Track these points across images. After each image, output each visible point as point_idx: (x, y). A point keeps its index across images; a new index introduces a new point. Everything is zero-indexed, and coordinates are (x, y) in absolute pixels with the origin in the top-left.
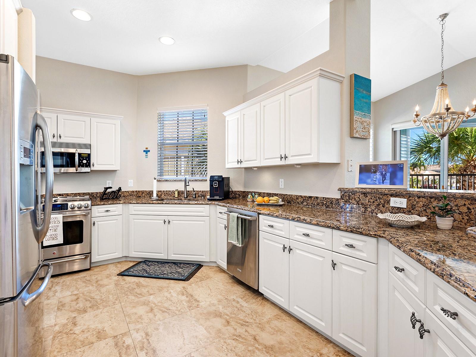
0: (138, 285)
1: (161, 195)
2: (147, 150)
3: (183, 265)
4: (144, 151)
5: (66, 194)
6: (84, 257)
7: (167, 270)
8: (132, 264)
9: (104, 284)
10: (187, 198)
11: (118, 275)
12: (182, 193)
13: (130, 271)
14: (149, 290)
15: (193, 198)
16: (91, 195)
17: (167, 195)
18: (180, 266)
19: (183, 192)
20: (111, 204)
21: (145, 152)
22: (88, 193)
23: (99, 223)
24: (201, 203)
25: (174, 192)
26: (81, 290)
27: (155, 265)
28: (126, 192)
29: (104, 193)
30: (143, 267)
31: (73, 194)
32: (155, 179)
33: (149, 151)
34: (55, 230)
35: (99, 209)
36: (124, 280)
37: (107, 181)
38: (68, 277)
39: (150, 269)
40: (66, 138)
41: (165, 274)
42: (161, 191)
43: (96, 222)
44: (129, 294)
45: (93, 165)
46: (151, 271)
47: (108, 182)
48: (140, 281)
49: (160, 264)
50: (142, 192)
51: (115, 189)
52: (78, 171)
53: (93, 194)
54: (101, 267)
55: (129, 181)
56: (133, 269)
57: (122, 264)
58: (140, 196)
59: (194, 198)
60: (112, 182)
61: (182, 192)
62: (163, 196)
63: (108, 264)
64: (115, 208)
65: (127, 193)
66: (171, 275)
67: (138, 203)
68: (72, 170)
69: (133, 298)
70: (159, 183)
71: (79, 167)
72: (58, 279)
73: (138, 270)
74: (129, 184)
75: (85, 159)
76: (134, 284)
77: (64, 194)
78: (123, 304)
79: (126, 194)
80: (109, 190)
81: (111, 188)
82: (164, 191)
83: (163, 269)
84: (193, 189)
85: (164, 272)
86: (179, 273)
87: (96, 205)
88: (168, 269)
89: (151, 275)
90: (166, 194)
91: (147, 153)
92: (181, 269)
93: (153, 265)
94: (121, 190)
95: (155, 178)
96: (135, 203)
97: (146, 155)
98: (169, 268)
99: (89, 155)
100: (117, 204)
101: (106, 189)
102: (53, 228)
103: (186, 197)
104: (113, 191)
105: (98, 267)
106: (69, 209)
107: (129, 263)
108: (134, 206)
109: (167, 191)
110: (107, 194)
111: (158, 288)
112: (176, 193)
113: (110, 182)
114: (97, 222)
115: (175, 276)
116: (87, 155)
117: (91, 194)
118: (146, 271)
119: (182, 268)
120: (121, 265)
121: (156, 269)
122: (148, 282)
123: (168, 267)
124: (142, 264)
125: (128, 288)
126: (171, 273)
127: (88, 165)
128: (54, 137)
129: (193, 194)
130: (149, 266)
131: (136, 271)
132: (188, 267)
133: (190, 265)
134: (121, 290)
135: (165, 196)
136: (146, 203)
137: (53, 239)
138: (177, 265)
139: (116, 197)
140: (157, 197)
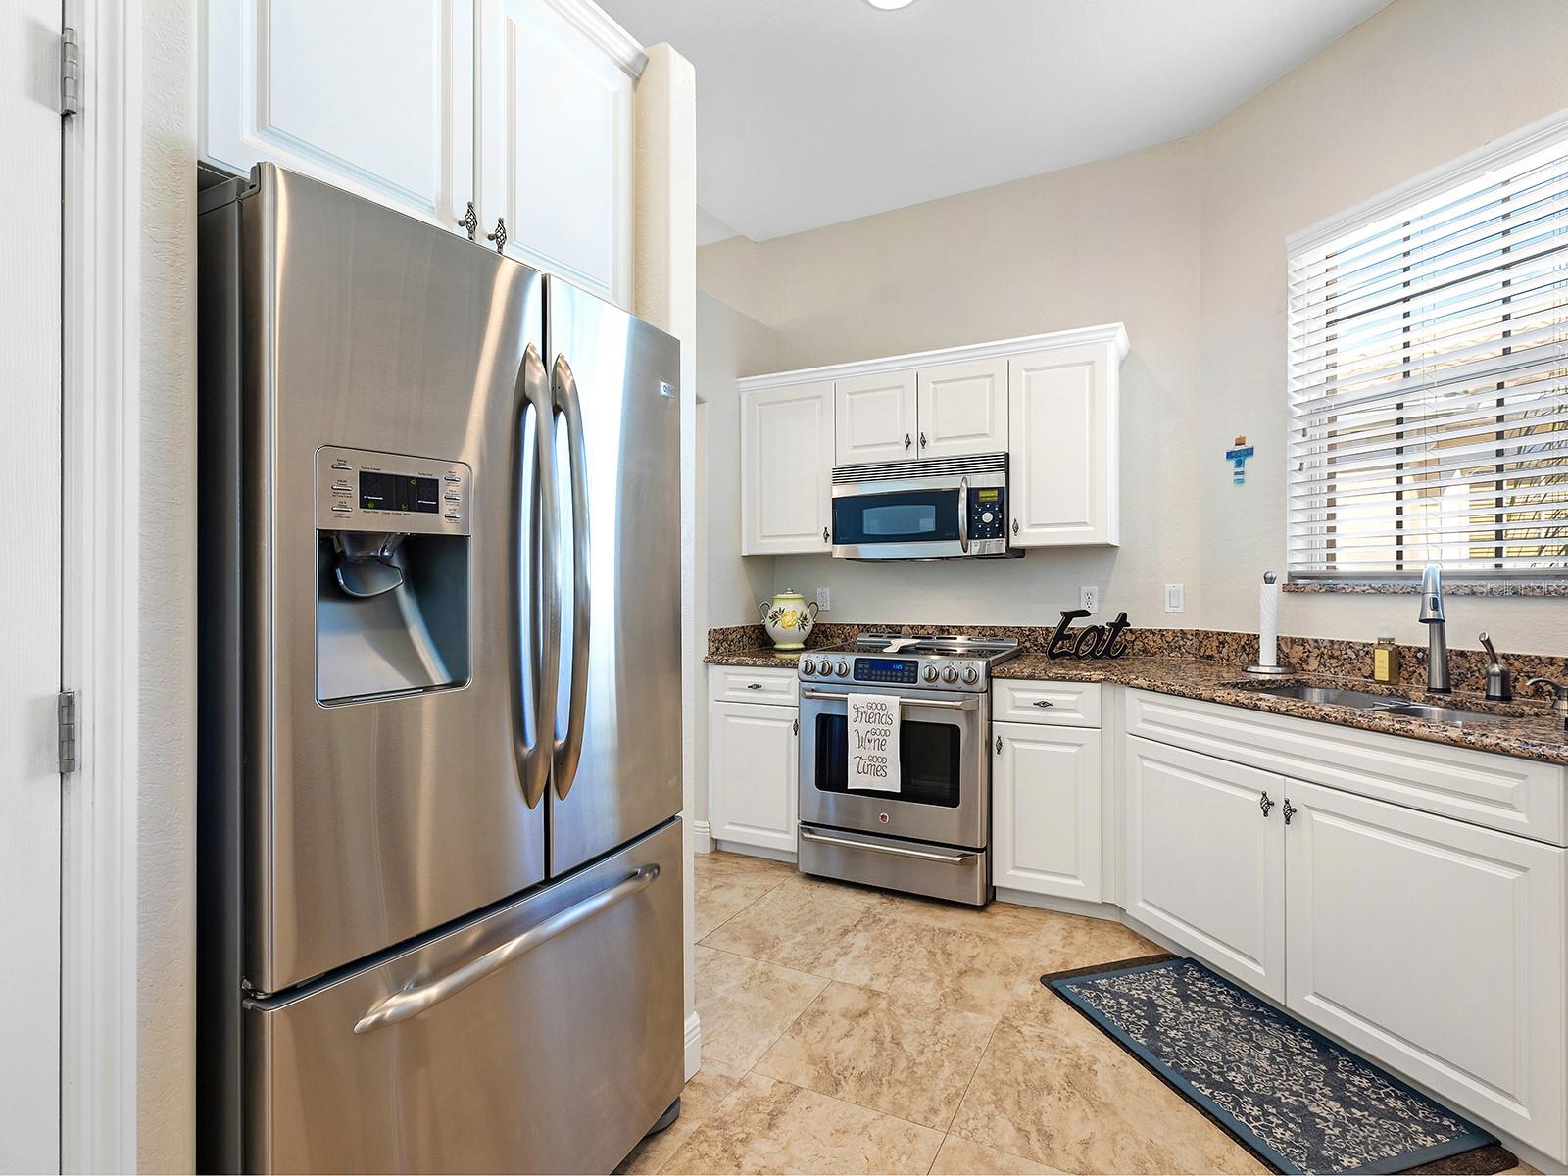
0: (1078, 1078)
1: (1305, 661)
2: (1243, 447)
3: (1365, 1083)
4: (1230, 455)
5: (957, 627)
6: (959, 859)
7: (1256, 1069)
8: (1128, 951)
9: (973, 998)
10: (1446, 690)
11: (1047, 980)
12: (1420, 662)
13: (1094, 987)
14: (1098, 1136)
15: (1488, 697)
16: (1028, 636)
17: (1333, 661)
18: (1342, 1083)
19: (1423, 657)
20: (1056, 679)
21: (1232, 457)
22: (1019, 628)
23: (1017, 745)
24: (1491, 740)
25: (1367, 651)
26: (899, 984)
27: (1218, 1005)
28: (1154, 634)
29: (1061, 633)
30: (1157, 989)
31: (975, 628)
32: (1269, 581)
33: (1250, 452)
34: (881, 746)
35: (1017, 694)
36: (1045, 1017)
37: (1083, 588)
38: (912, 912)
39: (1176, 1019)
40: (942, 443)
41: (1227, 1086)
42: (1303, 642)
43: (1008, 741)
44: (1009, 1104)
45: (1016, 529)
46: (1172, 1033)
47: (1085, 589)
48: (1095, 1061)
49: (1245, 1014)
50: (1221, 638)
51: (1103, 618)
52: (968, 553)
53: (1036, 634)
54: (1023, 914)
55: (1169, 586)
56: (1109, 978)
57: (1095, 933)
58: (1210, 657)
59: (1494, 698)
60: (1099, 592)
61: (1420, 655)
62: (1314, 664)
63: (1052, 912)
64: (1073, 697)
65: (1158, 638)
66: (1256, 1112)
67: (1154, 690)
68: (952, 548)
69: (1009, 1135)
70: (1295, 601)
71: (970, 536)
72: (888, 906)
73: (1123, 995)
74: (1167, 603)
75: (988, 510)
76: (1065, 1062)
77: (953, 627)
78: (953, 1139)
79: (1152, 644)
80: (1077, 624)
81: (1084, 613)
82: (1316, 641)
83: (1239, 1048)
84: (1487, 643)
85: (1231, 1076)
86: (1308, 1123)
87: (1006, 678)
88: (1265, 1064)
89: (1158, 1053)
90: (1332, 656)
91: (1239, 463)
92: (1335, 1105)
93: (1205, 1003)
94: (1129, 626)
95: (1269, 575)
96: (1141, 688)
97: (1236, 474)
98: (1272, 1061)
99: (1004, 493)
100: (1080, 681)
101: (1069, 616)
102: (876, 737)
103: (1437, 683)
104: (1093, 629)
105: (1014, 913)
106: (921, 682)
107: (1125, 939)
108: (1141, 701)
109: (1332, 642)
110: (1069, 637)
111: (1143, 1151)
112: (1382, 658)
113: (1095, 589)
114: (1011, 740)
115: (1270, 1134)
116: (996, 493)
117: (1027, 633)
118: (1154, 1019)
119: (1347, 1104)
120: (1087, 938)
121: (1205, 1034)
122: (1125, 1089)
123: (1274, 1051)
124: (1162, 971)
125: (1029, 1067)
126: (1260, 1101)
127: (1001, 528)
128: (908, 444)
129: (1488, 676)
130: (1185, 998)
131: (1116, 995)
132: (1392, 1115)
133: (1418, 1106)
134: (1000, 1059)
135: (1322, 669)
136: (1184, 695)
137: (876, 773)
138: (1333, 1069)
139: (1107, 652)
140: (1280, 670)
